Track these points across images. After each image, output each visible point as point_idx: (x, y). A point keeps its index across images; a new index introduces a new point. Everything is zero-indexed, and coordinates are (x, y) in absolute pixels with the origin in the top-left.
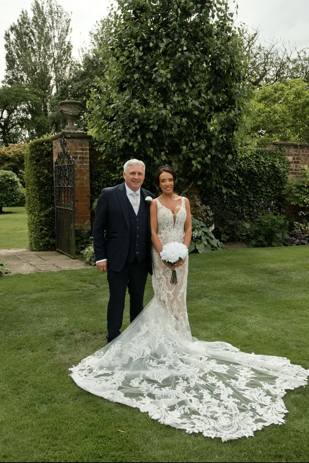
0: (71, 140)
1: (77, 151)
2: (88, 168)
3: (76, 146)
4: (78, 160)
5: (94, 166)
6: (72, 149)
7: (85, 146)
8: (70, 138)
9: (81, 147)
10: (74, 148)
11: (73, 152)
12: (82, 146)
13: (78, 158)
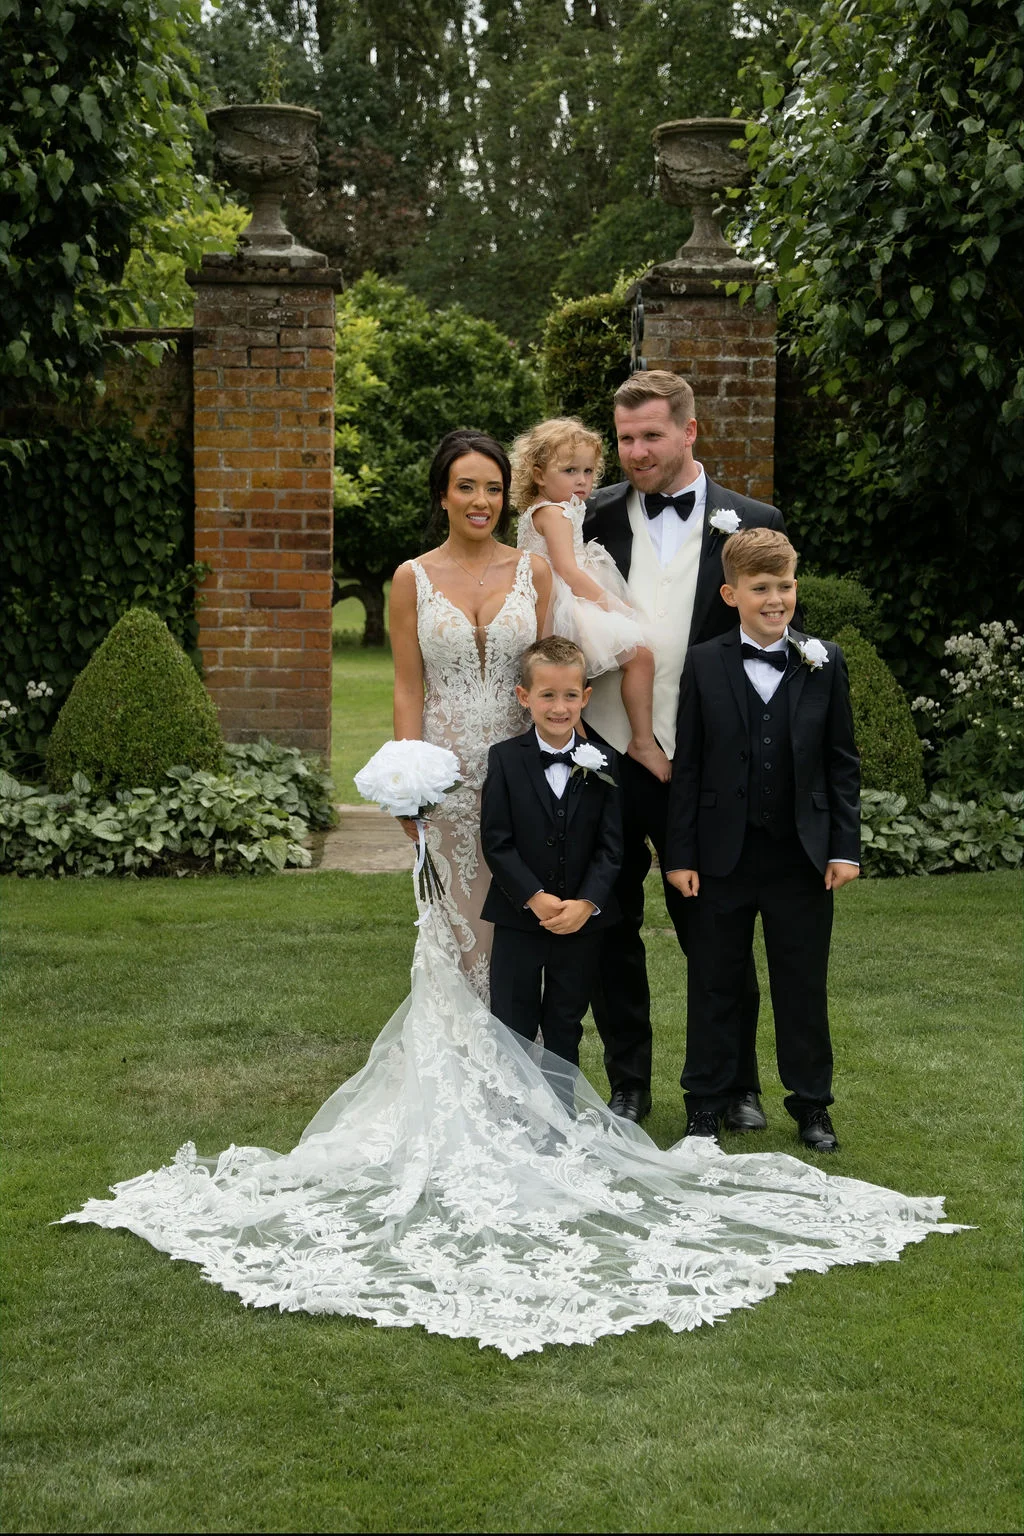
0: (694, 306)
1: (720, 358)
2: (768, 439)
3: (713, 335)
4: (722, 397)
5: (806, 425)
6: (694, 350)
7: (757, 333)
8: (688, 297)
9: (739, 340)
10: (703, 345)
11: (700, 364)
12: (744, 331)
13: (723, 391)
